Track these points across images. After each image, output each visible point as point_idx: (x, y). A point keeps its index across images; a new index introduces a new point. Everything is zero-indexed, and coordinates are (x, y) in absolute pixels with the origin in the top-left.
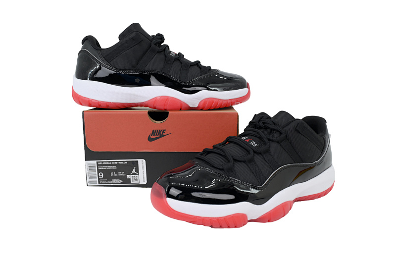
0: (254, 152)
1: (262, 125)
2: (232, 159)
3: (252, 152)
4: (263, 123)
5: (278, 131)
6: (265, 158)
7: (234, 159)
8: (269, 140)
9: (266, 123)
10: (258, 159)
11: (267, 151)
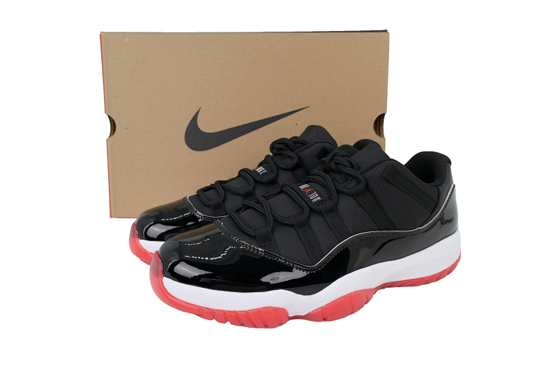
0: (311, 210)
1: (333, 166)
2: (272, 220)
3: (307, 210)
4: (336, 164)
5: (355, 178)
6: (328, 220)
7: (275, 220)
8: (339, 192)
9: (339, 164)
10: (316, 222)
11: (333, 210)
